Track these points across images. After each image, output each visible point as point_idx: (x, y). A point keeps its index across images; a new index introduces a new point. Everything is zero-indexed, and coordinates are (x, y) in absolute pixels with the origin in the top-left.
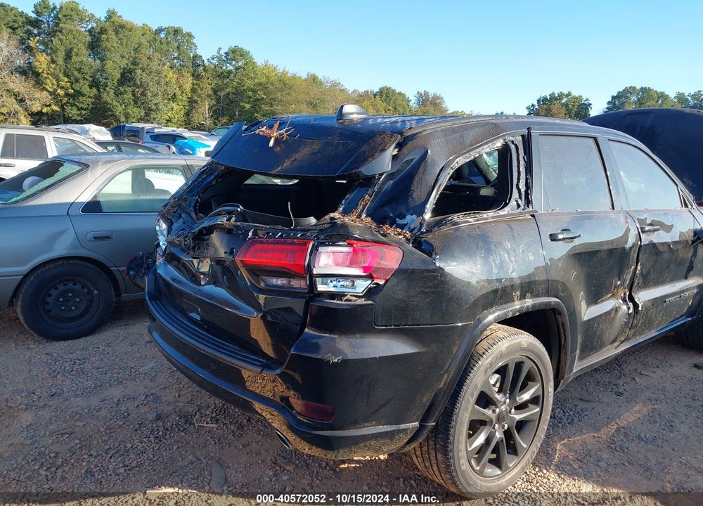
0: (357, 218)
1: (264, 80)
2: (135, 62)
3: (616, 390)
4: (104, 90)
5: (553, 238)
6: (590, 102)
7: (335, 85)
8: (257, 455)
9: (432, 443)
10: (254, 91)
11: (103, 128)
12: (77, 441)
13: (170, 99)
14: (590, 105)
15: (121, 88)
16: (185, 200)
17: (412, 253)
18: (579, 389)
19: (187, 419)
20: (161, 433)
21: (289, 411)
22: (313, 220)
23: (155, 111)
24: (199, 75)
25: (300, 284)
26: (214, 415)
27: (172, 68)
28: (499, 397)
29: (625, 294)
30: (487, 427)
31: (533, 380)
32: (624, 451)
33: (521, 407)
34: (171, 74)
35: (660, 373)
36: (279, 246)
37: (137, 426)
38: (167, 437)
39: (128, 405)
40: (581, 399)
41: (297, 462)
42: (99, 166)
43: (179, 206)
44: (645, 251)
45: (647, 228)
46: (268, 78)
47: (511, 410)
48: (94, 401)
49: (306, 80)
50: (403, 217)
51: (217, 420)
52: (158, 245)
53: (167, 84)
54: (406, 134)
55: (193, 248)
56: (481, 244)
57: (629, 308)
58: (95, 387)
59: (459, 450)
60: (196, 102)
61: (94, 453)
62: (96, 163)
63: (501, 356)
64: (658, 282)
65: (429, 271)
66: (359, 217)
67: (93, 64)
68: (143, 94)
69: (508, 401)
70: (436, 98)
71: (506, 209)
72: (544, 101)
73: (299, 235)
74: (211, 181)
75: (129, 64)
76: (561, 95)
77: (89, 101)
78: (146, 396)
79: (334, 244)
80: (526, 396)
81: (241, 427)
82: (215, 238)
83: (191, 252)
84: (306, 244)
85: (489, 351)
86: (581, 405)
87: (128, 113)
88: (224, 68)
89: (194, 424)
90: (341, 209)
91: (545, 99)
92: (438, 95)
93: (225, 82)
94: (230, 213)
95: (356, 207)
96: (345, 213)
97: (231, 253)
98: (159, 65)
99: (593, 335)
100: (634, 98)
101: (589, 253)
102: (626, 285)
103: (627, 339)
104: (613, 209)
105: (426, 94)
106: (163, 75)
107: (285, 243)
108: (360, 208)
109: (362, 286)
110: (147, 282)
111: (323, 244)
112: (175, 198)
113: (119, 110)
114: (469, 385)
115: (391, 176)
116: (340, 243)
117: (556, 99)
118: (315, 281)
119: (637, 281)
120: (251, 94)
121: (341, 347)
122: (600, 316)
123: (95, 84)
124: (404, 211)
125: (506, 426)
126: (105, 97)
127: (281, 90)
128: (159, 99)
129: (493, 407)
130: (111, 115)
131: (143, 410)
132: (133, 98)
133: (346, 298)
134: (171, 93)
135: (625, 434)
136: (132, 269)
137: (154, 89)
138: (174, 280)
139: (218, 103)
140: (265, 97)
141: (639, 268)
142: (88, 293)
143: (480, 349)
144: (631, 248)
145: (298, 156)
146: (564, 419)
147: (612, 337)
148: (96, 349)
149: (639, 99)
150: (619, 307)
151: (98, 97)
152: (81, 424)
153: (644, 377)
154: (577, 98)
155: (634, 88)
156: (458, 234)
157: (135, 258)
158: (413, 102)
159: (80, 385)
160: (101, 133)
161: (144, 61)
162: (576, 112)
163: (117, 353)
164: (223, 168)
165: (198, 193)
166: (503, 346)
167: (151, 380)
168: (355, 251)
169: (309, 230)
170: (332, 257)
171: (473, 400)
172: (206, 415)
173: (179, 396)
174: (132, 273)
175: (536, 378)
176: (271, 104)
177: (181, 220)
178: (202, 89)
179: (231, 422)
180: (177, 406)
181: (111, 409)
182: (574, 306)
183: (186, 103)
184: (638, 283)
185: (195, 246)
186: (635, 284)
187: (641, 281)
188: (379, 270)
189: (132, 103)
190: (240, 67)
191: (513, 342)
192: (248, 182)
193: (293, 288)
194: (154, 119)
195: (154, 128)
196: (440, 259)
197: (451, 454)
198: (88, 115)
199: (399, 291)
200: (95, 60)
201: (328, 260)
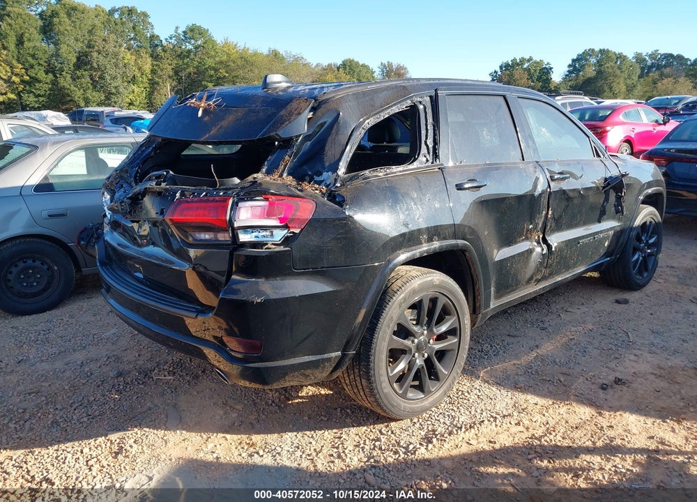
0: (279, 177)
1: (225, 58)
2: (90, 45)
3: (541, 325)
4: (61, 74)
5: (459, 187)
6: (551, 66)
7: (297, 59)
8: (210, 398)
9: (357, 371)
10: (216, 70)
11: (61, 114)
12: (44, 398)
13: (130, 82)
14: (551, 68)
15: (78, 72)
16: (127, 172)
17: (324, 204)
18: (508, 327)
19: (146, 374)
20: (121, 387)
21: (223, 349)
22: (236, 180)
23: (115, 95)
24: (158, 55)
25: (224, 237)
26: (171, 369)
27: (129, 49)
28: (416, 329)
29: (539, 237)
30: (407, 356)
31: (449, 314)
32: (538, 374)
33: (441, 338)
34: (128, 56)
35: (584, 309)
36: (203, 204)
37: (100, 383)
38: (128, 390)
39: (91, 366)
40: (509, 335)
41: (246, 402)
42: (48, 147)
43: (121, 177)
44: (555, 198)
45: (556, 177)
46: (228, 55)
47: (429, 340)
48: (59, 365)
49: (268, 56)
50: (320, 174)
51: (174, 374)
52: (105, 216)
53: (125, 66)
54: (321, 99)
55: (130, 212)
56: (389, 194)
57: (543, 250)
58: (59, 353)
59: (380, 375)
60: (158, 83)
61: (59, 406)
62: (45, 144)
63: (414, 292)
64: (571, 226)
65: (340, 219)
66: (281, 176)
67: (47, 48)
68: (102, 78)
69: (426, 332)
70: (400, 68)
71: (415, 163)
72: (506, 67)
73: (221, 194)
74: (150, 153)
75: (85, 47)
76: (523, 61)
77: (46, 87)
78: (108, 358)
79: (252, 200)
80: (443, 328)
81: (197, 377)
82: (148, 202)
83: (128, 216)
84: (226, 201)
85: (403, 288)
86: (509, 339)
87: (88, 97)
88: (183, 47)
89: (152, 378)
90: (264, 170)
91: (507, 65)
92: (402, 65)
93: (185, 61)
94: (158, 177)
95: (277, 167)
96: (269, 172)
97: (162, 213)
98: (115, 47)
99: (507, 275)
100: (593, 60)
101: (497, 200)
102: (539, 229)
103: (544, 278)
104: (523, 160)
105: (390, 65)
106: (120, 57)
107: (208, 201)
108: (281, 167)
109: (279, 235)
110: (97, 251)
111: (243, 200)
112: (117, 171)
113: (78, 95)
114: (385, 319)
115: (307, 138)
116: (257, 198)
117: (518, 64)
118: (237, 234)
119: (549, 224)
120: (212, 72)
121: (263, 289)
122: (513, 257)
123: (50, 70)
124: (321, 169)
125: (426, 355)
126: (62, 82)
127: (243, 67)
128: (119, 82)
129: (412, 338)
130: (70, 101)
131: (105, 369)
132: (91, 82)
133: (266, 246)
134: (130, 75)
135: (543, 360)
136: (83, 239)
137: (112, 72)
138: (119, 245)
139: (179, 83)
140: (227, 75)
141: (550, 212)
142: (48, 269)
143: (395, 287)
144: (540, 195)
145: (224, 123)
146: (491, 352)
147: (528, 276)
148: (59, 321)
149: (598, 61)
150: (534, 249)
151: (55, 83)
152: (47, 384)
153: (569, 314)
154: (538, 63)
155: (593, 50)
156: (369, 187)
157: (85, 229)
158: (377, 74)
159: (45, 351)
160: (59, 118)
161: (99, 44)
162: (538, 76)
163: (80, 323)
164: (160, 140)
165: (138, 164)
166: (416, 284)
167: (113, 344)
168: (271, 204)
169: (231, 189)
170: (250, 211)
171: (390, 332)
172: (164, 369)
173: (139, 355)
174: (82, 243)
175: (452, 312)
176: (234, 81)
177: (122, 190)
178: (162, 70)
179: (187, 374)
180: (137, 365)
181: (75, 371)
182: (483, 247)
183: (147, 85)
184: (551, 227)
185: (131, 210)
186: (548, 228)
187: (553, 225)
188: (293, 220)
189: (91, 87)
190: (199, 46)
191: (425, 280)
192: (185, 153)
193: (218, 240)
194: (115, 103)
195: (114, 112)
196: (350, 209)
197: (373, 379)
198: (46, 102)
199: (314, 240)
200: (49, 45)
201: (247, 214)
